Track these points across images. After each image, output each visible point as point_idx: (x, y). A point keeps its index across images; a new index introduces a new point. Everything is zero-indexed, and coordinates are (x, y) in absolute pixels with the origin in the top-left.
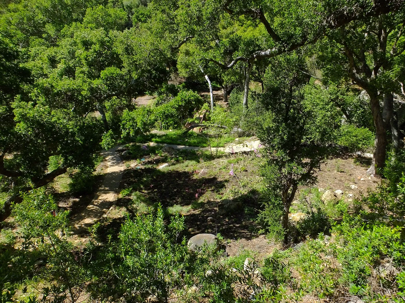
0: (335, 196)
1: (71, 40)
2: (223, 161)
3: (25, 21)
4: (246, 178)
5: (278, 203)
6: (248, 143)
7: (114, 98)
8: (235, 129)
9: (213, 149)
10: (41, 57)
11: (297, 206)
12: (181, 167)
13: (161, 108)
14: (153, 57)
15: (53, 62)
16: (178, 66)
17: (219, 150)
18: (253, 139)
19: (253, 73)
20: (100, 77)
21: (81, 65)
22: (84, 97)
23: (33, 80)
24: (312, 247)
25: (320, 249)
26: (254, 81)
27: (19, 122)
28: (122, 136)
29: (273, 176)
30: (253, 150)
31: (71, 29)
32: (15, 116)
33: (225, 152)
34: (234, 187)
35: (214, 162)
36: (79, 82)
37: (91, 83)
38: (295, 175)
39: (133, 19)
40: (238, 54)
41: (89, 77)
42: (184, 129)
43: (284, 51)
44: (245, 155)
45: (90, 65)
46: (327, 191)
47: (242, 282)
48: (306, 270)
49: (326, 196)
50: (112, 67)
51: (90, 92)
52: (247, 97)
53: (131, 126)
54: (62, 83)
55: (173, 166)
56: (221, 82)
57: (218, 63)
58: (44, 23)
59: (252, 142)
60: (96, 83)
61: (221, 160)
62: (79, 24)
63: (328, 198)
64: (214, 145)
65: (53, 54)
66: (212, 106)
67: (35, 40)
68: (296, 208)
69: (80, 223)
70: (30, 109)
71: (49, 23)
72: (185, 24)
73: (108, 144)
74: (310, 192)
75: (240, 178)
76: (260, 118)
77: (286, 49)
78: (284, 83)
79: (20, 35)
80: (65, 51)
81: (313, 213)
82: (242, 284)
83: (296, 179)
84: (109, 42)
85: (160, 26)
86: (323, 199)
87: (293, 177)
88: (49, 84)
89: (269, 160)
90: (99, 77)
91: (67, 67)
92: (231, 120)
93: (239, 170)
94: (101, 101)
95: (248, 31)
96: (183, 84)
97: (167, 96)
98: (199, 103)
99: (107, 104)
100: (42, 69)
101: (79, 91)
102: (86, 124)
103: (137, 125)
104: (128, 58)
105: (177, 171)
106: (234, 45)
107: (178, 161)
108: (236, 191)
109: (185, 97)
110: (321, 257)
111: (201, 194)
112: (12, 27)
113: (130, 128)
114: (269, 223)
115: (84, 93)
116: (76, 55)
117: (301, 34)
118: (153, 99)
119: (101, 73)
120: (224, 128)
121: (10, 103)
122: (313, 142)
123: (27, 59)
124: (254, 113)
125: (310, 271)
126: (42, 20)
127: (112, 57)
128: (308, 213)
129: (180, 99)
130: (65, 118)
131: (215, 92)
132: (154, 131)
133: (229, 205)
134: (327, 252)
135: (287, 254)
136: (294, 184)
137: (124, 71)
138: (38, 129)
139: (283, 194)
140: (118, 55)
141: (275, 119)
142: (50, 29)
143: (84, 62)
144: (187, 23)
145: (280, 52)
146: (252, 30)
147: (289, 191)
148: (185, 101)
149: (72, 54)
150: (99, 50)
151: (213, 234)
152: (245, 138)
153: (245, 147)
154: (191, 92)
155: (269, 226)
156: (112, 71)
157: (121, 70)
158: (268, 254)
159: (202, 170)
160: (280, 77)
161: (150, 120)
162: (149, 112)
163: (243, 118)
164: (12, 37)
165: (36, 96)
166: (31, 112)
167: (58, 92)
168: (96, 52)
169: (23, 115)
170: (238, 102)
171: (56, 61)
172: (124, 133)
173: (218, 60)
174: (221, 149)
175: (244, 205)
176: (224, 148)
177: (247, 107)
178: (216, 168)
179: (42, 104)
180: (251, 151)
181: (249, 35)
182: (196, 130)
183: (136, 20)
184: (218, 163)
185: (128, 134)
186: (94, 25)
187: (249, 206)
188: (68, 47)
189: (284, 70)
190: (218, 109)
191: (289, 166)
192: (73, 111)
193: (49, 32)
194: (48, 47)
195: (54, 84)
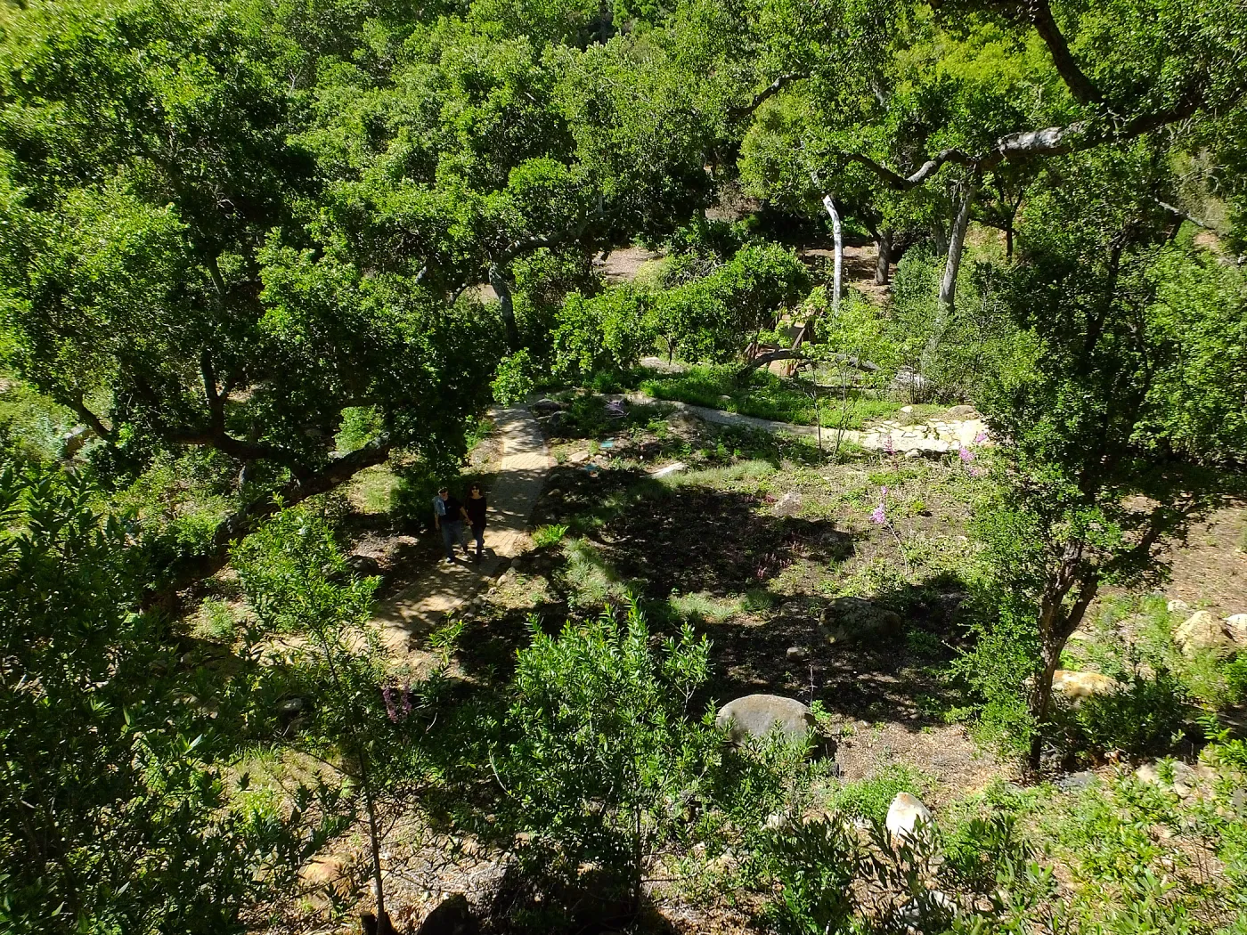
0: (1226, 632)
1: (431, 71)
2: (857, 475)
3: (310, 11)
4: (923, 539)
5: (1024, 633)
6: (941, 426)
7: (542, 251)
8: (905, 376)
9: (828, 434)
10: (343, 119)
11: (1083, 649)
12: (719, 480)
13: (680, 295)
14: (669, 135)
15: (377, 134)
16: (741, 164)
17: (844, 439)
18: (958, 415)
19: (981, 197)
20: (506, 186)
21: (454, 146)
22: (457, 243)
23: (319, 186)
24: (1131, 799)
25: (1159, 812)
26: (982, 222)
27: (274, 305)
28: (554, 369)
29: (1018, 545)
30: (955, 446)
31: (434, 38)
32: (262, 288)
33: (865, 445)
34: (881, 560)
35: (826, 474)
36: (445, 197)
37: (480, 202)
38: (1091, 551)
39: (615, 8)
40: (946, 140)
41: (472, 186)
42: (740, 363)
43: (1110, 138)
44: (928, 464)
45: (480, 147)
46: (1197, 615)
47: (889, 882)
48: (1098, 871)
49: (1194, 628)
50: (545, 160)
51: (473, 230)
52: (955, 276)
53: (585, 342)
54: (399, 197)
55: (698, 474)
56: (873, 220)
57: (877, 168)
58: (361, 18)
59: (957, 424)
60: (494, 203)
61: (847, 470)
62: (456, 21)
63: (1198, 638)
64: (830, 421)
65: (380, 110)
66: (836, 295)
67: (332, 67)
68: (1082, 654)
69: (416, 607)
70: (304, 270)
71: (373, 16)
72: (786, 38)
73: (513, 391)
74: (1135, 608)
75: (904, 534)
76: (991, 348)
77: (1116, 132)
78: (1092, 242)
79: (293, 51)
80: (412, 101)
81: (1138, 680)
82: (886, 886)
83: (1094, 562)
84: (540, 80)
85: (701, 39)
86: (1180, 636)
87: (1085, 555)
88: (362, 199)
89: (1012, 490)
90: (502, 185)
91: (415, 151)
92: (896, 346)
93: (905, 510)
94: (503, 260)
95: (980, 58)
96: (752, 217)
97: (703, 257)
98: (799, 285)
99: (520, 268)
100: (344, 151)
101: (442, 225)
102: (453, 324)
103: (602, 339)
104: (594, 134)
105: (708, 491)
106: (936, 106)
107: (714, 461)
108: (887, 575)
109: (759, 264)
110: (1156, 839)
111: (775, 572)
112: (276, 27)
113: (581, 348)
114: (987, 693)
115: (456, 232)
116: (444, 115)
117: (1177, 80)
118: (656, 258)
119: (510, 176)
120: (870, 370)
121: (255, 249)
122: (1164, 443)
123: (307, 121)
124: (974, 330)
125: (1112, 875)
126: (354, 9)
127: (547, 126)
128: (1122, 677)
129: (740, 270)
130: (395, 302)
131: (851, 251)
132: (647, 361)
133: (861, 617)
134: (1183, 824)
135: (1032, 803)
136: (1088, 579)
137: (577, 174)
138: (321, 329)
139: (1045, 605)
140: (564, 123)
141: (1045, 359)
142: (376, 35)
143: (463, 137)
144: (792, 33)
145: (1092, 139)
146: (994, 56)
147: (1066, 600)
148: (757, 276)
149: (431, 114)
150: (511, 105)
151: (800, 699)
152: (934, 407)
153: (931, 436)
154: (775, 251)
155: (985, 701)
156: (544, 171)
157: (569, 169)
158: (969, 789)
159: (787, 497)
160: (1081, 222)
161: (643, 329)
162: (644, 304)
163: (932, 341)
164: (273, 55)
165: (323, 232)
166: (306, 278)
167: (384, 224)
168: (502, 110)
169: (284, 287)
170: (921, 289)
171: (384, 130)
172: (561, 362)
173: (877, 156)
174: (853, 436)
175: (908, 622)
176: (862, 434)
177: (952, 309)
178: (830, 493)
179: (338, 255)
180: (948, 453)
181: (983, 72)
182: (778, 368)
183: (625, 12)
184: (839, 480)
185: (574, 364)
186: (499, 26)
187: (924, 627)
188: (422, 90)
189: (1098, 197)
190: (856, 307)
191: (1075, 518)
192: (420, 281)
193: (374, 44)
194: (365, 87)
195: (374, 200)
